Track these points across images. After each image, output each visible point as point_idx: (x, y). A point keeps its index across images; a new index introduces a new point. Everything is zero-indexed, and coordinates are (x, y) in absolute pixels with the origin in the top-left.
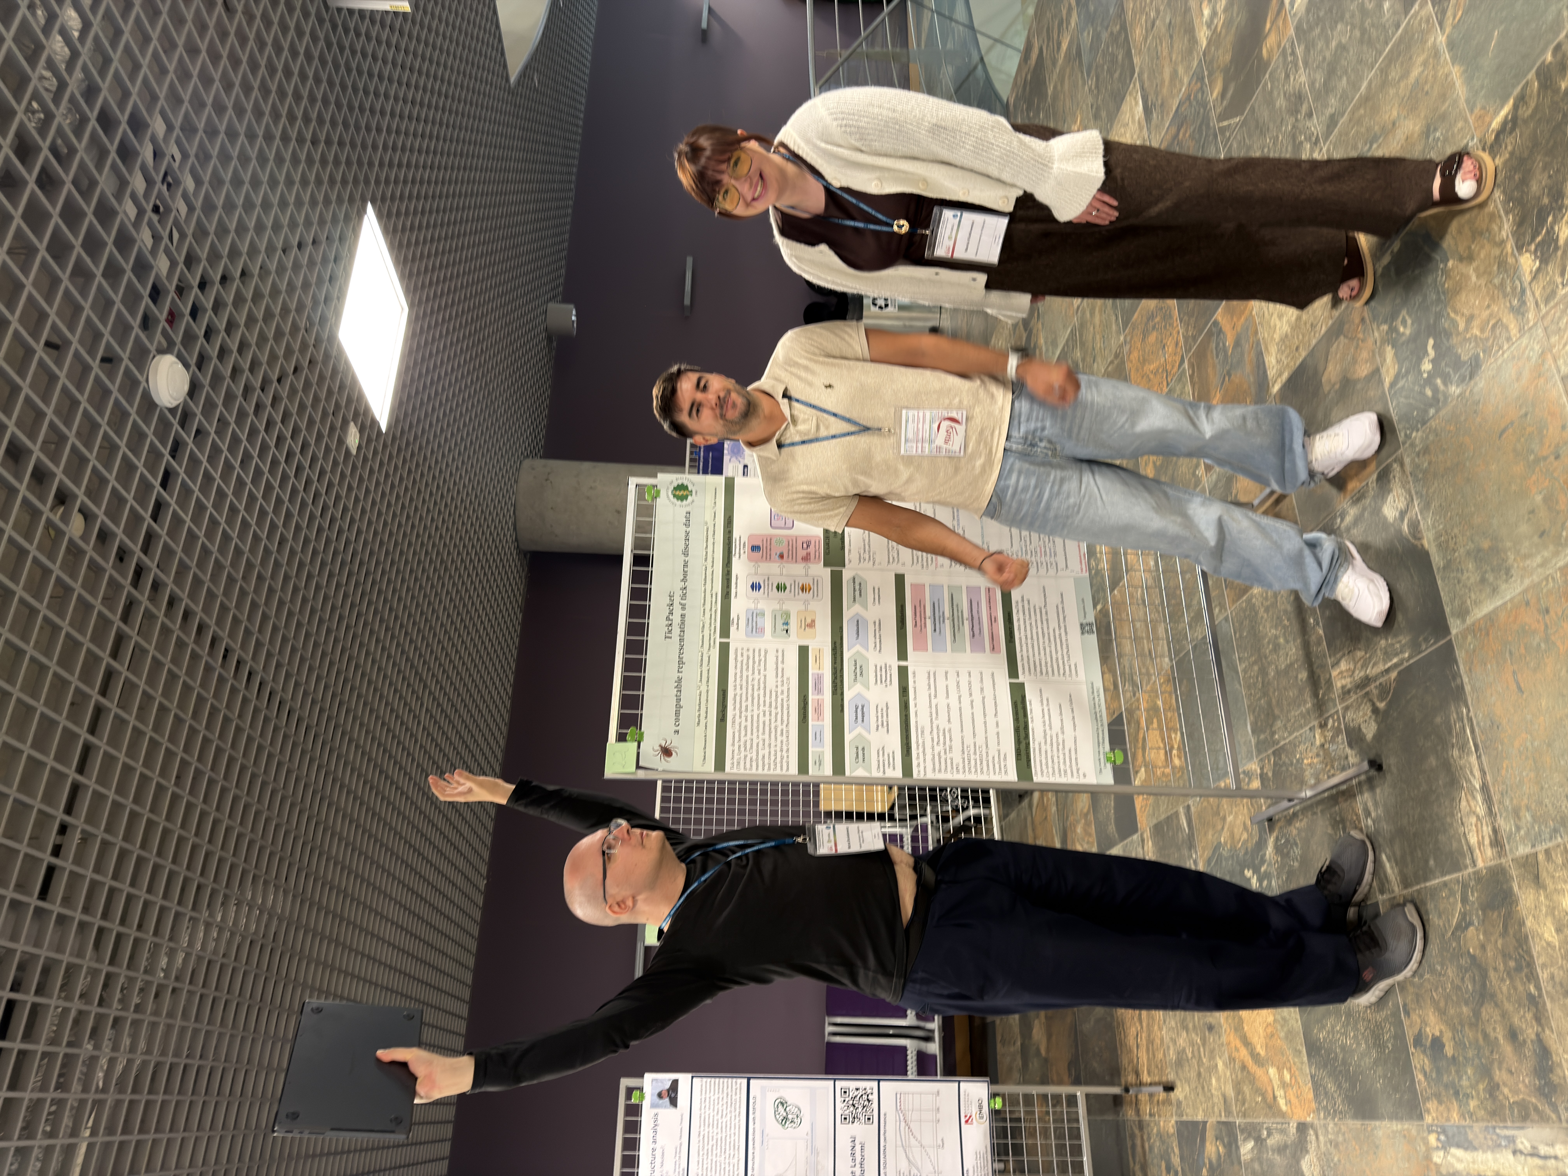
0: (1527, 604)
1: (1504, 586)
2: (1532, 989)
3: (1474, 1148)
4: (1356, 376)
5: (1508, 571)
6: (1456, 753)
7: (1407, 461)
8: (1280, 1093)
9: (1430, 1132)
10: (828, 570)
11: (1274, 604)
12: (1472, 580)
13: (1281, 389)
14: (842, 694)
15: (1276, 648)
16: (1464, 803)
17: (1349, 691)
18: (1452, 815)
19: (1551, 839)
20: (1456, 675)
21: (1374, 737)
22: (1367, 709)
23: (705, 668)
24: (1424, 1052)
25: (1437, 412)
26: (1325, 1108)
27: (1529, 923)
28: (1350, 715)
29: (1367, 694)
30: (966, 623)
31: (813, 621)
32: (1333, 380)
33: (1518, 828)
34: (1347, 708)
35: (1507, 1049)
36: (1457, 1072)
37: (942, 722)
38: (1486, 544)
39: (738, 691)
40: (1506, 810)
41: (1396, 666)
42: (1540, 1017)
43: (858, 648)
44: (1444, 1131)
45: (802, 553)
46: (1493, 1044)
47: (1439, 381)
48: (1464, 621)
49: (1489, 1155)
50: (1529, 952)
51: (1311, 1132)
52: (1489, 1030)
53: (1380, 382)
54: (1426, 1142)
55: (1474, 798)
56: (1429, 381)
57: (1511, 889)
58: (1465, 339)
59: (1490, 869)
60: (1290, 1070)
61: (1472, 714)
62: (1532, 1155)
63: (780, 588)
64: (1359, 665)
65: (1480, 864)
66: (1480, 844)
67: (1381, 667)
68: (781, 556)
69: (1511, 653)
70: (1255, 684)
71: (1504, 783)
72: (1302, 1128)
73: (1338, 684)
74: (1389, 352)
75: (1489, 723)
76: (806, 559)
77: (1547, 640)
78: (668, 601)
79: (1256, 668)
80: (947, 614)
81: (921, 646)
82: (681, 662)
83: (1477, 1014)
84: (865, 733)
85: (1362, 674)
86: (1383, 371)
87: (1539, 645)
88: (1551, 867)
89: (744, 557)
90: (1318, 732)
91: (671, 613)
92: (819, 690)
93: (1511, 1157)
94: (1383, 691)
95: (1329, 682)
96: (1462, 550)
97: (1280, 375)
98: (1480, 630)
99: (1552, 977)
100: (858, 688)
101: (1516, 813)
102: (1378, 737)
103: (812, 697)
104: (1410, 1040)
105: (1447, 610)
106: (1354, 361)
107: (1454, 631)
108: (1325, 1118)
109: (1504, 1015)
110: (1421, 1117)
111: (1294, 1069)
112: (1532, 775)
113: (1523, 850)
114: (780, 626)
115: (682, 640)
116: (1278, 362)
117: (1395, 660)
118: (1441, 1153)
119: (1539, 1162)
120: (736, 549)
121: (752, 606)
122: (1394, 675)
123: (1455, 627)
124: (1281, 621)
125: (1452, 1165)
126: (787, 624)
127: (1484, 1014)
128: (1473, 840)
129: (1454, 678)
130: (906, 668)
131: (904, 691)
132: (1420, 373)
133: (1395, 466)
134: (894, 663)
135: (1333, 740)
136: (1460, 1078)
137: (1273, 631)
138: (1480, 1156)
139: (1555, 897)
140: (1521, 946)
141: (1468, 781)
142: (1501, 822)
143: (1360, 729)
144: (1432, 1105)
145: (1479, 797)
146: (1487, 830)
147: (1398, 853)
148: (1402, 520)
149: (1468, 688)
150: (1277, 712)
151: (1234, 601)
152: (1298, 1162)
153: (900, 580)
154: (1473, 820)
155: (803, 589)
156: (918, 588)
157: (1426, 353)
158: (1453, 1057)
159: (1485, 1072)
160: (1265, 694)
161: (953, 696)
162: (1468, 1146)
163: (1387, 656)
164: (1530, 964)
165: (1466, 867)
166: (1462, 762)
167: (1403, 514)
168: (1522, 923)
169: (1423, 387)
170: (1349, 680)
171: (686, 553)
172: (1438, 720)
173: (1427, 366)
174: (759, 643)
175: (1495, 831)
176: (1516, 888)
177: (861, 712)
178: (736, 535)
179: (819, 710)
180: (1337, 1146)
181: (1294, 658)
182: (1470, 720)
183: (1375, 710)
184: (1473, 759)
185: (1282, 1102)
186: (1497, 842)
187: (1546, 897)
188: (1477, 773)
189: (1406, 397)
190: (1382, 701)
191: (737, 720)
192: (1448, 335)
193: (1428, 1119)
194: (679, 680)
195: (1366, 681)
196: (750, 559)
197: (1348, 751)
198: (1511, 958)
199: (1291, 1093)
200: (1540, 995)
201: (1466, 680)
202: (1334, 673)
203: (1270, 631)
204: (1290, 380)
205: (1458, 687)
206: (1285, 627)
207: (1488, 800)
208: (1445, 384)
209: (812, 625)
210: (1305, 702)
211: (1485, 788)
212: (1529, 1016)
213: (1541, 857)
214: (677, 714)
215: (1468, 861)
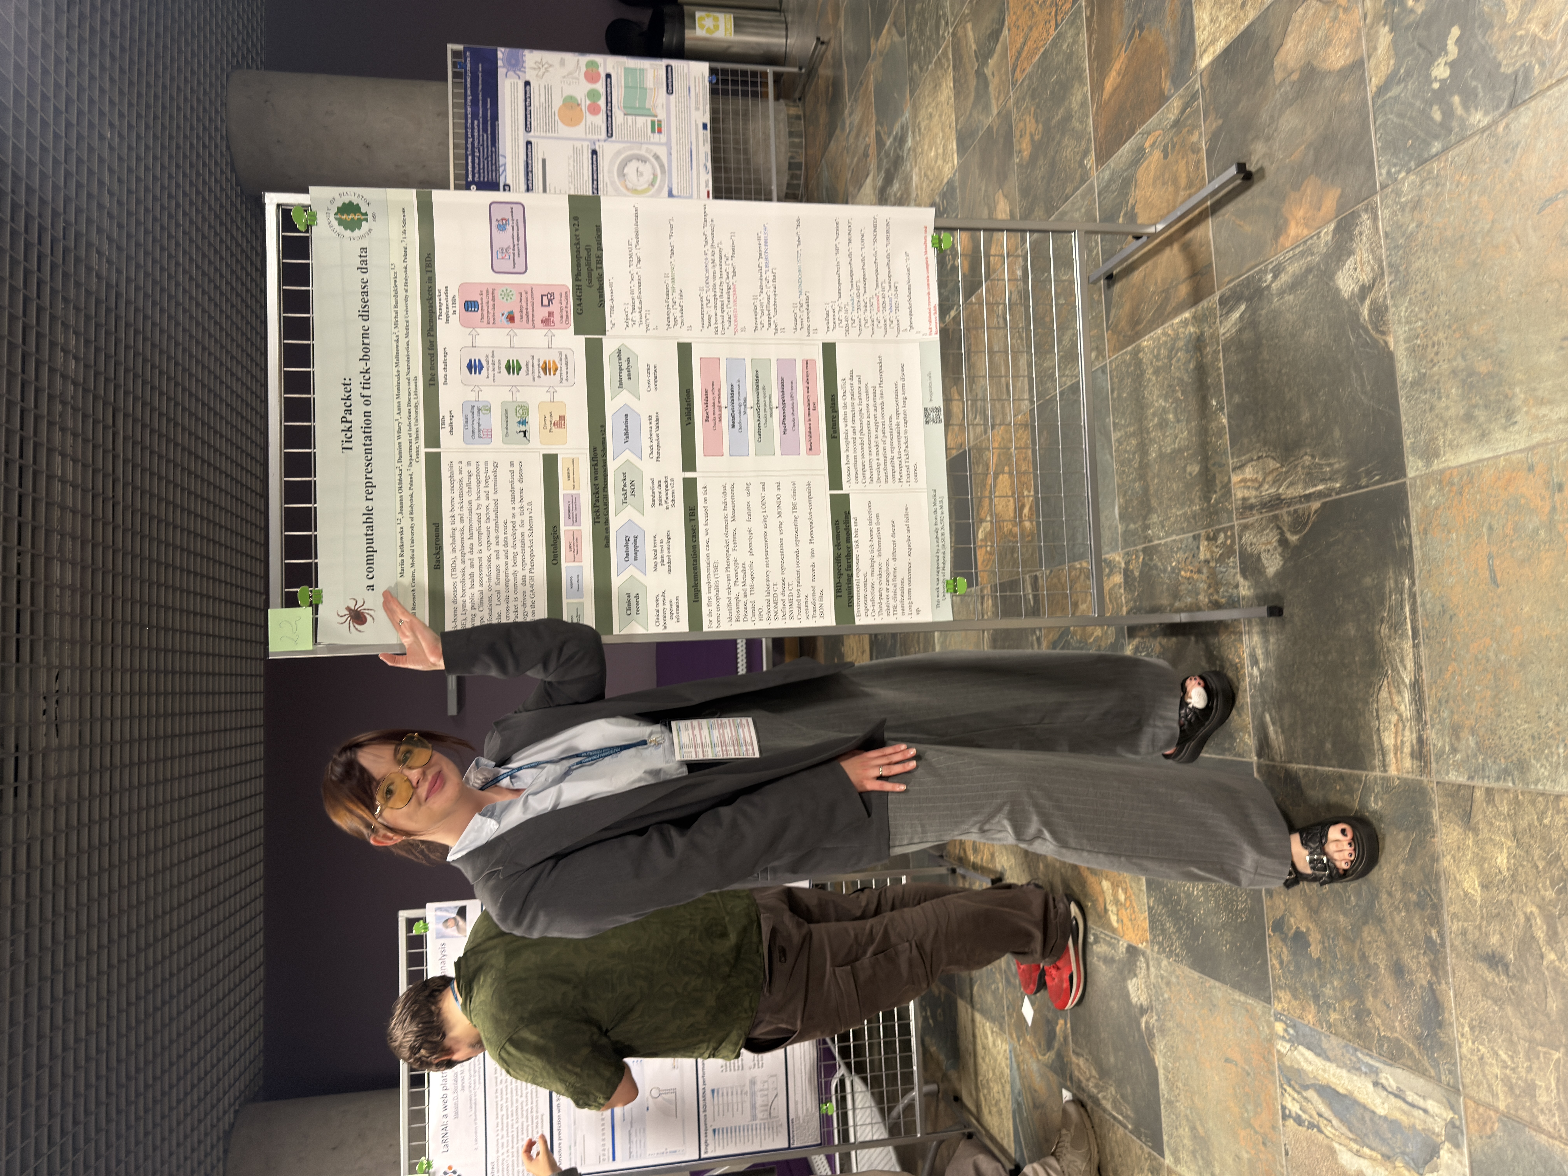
0: (1531, 468)
1: (1499, 434)
2: (1434, 934)
3: (1328, 1059)
4: (1326, 66)
5: (1510, 414)
6: (1384, 630)
7: (1383, 213)
8: (1111, 908)
9: (1277, 1019)
10: (582, 338)
11: (1167, 367)
12: (1452, 412)
13: (1212, 63)
14: (607, 522)
15: (1163, 425)
16: (1384, 694)
17: (1251, 507)
18: (1366, 703)
19: (1498, 779)
20: (1404, 533)
21: (1277, 574)
22: (1274, 539)
23: (406, 493)
24: (1284, 940)
25: (1445, 150)
26: (1160, 944)
27: (1446, 862)
28: (1248, 537)
29: (1276, 517)
30: (776, 413)
31: (563, 418)
32: (1291, 64)
33: (1454, 750)
34: (1245, 527)
35: (1388, 982)
36: (1321, 977)
37: (742, 555)
38: (1483, 367)
39: (458, 525)
40: (1441, 722)
41: (1320, 495)
42: (1437, 967)
43: (627, 455)
44: (1294, 1026)
45: (541, 313)
46: (1371, 971)
47: (1456, 99)
48: (1429, 463)
49: (1344, 1073)
50: (1437, 893)
51: (1142, 959)
52: (1370, 953)
53: (1362, 82)
54: (1271, 1027)
55: (1399, 692)
56: (1441, 96)
57: (1429, 816)
58: (1513, 37)
59: (1405, 782)
60: (1125, 891)
61: (1416, 588)
62: (1396, 1096)
63: (512, 368)
64: (1270, 478)
65: (1393, 771)
66: (1398, 749)
67: (1299, 490)
68: (511, 318)
69: (1490, 528)
70: (1130, 461)
71: (1445, 689)
72: (1132, 950)
73: (1239, 494)
74: (1384, 37)
75: (1438, 608)
76: (548, 322)
77: (1550, 525)
78: (343, 394)
79: (1134, 442)
80: (750, 402)
81: (714, 450)
82: (370, 485)
83: (1357, 929)
84: (638, 575)
85: (1272, 490)
86: (1370, 66)
87: (1536, 531)
88: (1490, 811)
89: (455, 319)
90: (1204, 544)
91: (349, 411)
92: (574, 519)
93: (1370, 1086)
94: (1298, 522)
95: (1227, 487)
96: (1445, 366)
97: (1213, 42)
98: (1452, 484)
99: (1464, 933)
100: (629, 512)
101: (1456, 731)
102: (1281, 575)
103: (564, 529)
104: (1269, 923)
105: (1407, 442)
106: (1327, 42)
107: (1411, 473)
108: (1158, 953)
109: (1391, 945)
110: (1268, 1000)
111: (1130, 891)
112: (1489, 694)
113: (1454, 777)
114: (514, 427)
115: (368, 451)
116: (1213, 21)
117: (1320, 487)
118: (1288, 1046)
119: (1405, 1107)
120: (441, 308)
121: (471, 397)
122: (1316, 505)
123: (1414, 467)
124: (1174, 391)
125: (1299, 1063)
126: (524, 423)
127: (1365, 934)
128: (1389, 740)
129: (1400, 537)
130: (694, 480)
131: (691, 513)
132: (1429, 80)
133: (1365, 217)
134: (678, 475)
135: (1221, 560)
136: (1323, 985)
137: (1162, 402)
138: (1332, 1068)
139: (1488, 847)
140: (1429, 883)
141: (1395, 669)
142: (1431, 735)
143: (1259, 558)
144: (1285, 996)
145: (1407, 695)
146: (1409, 737)
147: (1287, 720)
148: (1363, 299)
149: (1417, 554)
150: (1154, 503)
151: (1116, 349)
152: (1124, 980)
153: (684, 351)
154: (1394, 718)
155: (545, 369)
156: (711, 363)
157: (1443, 49)
158: (1319, 959)
159: (1355, 992)
160: (1142, 477)
161: (757, 517)
162: (1320, 1052)
163: (1311, 478)
164: (1437, 908)
165: (1373, 768)
166: (1391, 644)
167: (1364, 291)
168: (1435, 859)
169: (1430, 104)
170: (1254, 493)
171: (364, 315)
172: (1368, 581)
173: (1441, 71)
174: (483, 453)
175: (1421, 741)
176: (1435, 817)
177: (633, 546)
178: (440, 285)
179: (575, 546)
180: (1168, 984)
181: (1184, 443)
182: (1413, 596)
183: (1283, 542)
184: (1408, 645)
185: (1113, 918)
186: (1420, 753)
187: (1476, 843)
188: (1410, 664)
189: (1401, 115)
190: (1295, 533)
191: (459, 566)
192: (1487, 26)
193: (1278, 1007)
194: (369, 512)
195: (1276, 502)
196: (464, 323)
197: (1239, 579)
198: (1412, 890)
199: (1124, 914)
200: (1443, 945)
201: (1416, 542)
202: (1235, 478)
203: (1156, 400)
204: (1226, 52)
205: (1403, 549)
206: (1177, 401)
207: (1419, 701)
208: (1466, 108)
209: (560, 423)
210: (1192, 502)
211: (1416, 686)
212: (1424, 960)
213: (1479, 794)
214: (370, 561)
215: (1377, 762)
